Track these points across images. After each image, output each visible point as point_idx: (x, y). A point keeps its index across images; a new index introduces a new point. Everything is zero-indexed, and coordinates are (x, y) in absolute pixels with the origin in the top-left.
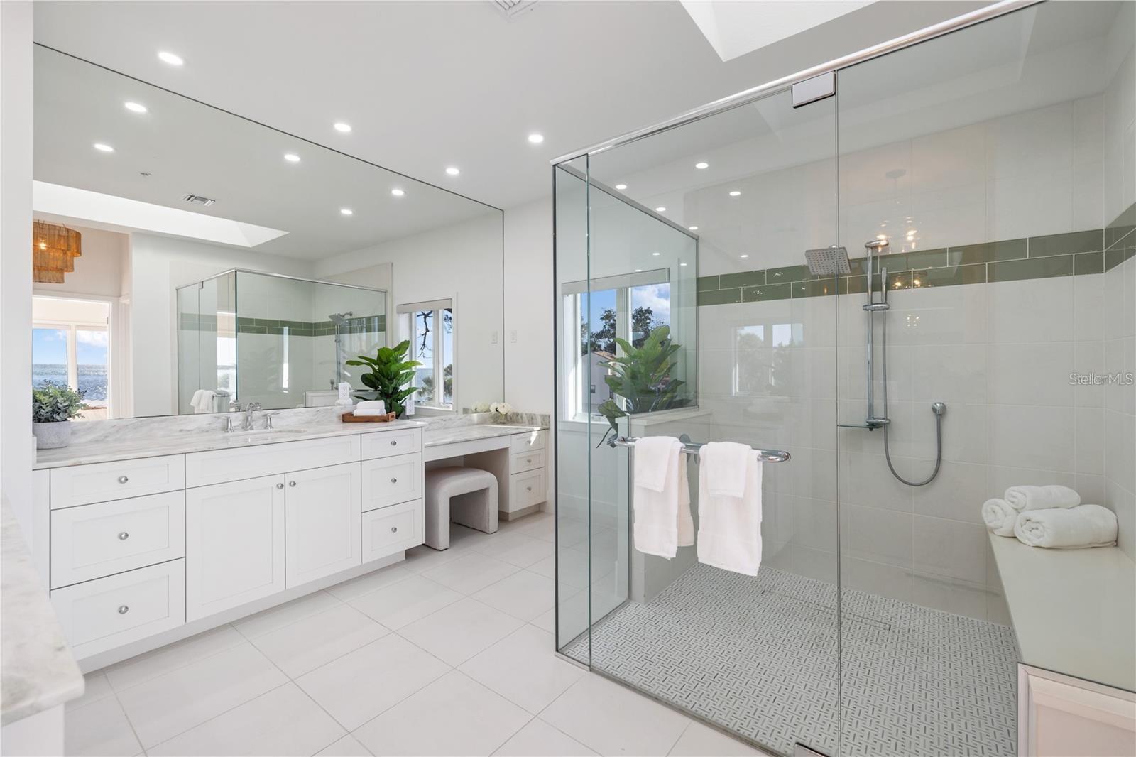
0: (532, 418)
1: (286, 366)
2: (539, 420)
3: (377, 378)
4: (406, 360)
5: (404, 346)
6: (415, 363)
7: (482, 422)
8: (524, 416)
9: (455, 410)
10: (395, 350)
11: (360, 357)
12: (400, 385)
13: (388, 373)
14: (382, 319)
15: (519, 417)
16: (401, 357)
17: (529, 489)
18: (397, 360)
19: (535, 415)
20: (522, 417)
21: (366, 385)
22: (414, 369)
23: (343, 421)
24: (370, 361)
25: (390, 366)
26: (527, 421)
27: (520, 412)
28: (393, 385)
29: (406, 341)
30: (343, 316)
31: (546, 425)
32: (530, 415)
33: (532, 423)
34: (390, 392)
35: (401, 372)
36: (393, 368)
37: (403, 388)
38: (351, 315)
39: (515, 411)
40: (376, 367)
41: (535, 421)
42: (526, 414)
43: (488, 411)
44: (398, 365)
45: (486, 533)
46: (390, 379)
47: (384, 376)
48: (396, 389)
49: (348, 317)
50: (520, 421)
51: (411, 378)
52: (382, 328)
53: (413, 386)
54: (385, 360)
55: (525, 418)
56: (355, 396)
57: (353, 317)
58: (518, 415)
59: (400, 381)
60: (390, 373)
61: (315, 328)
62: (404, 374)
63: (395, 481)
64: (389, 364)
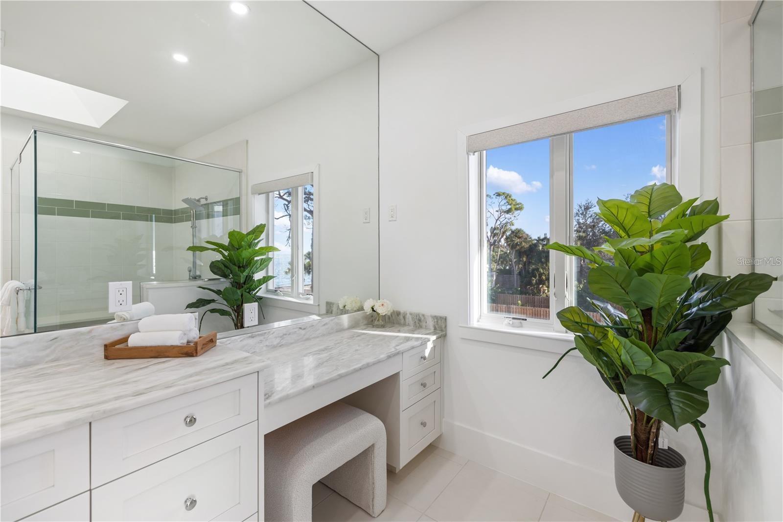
0: (420, 320)
1: (154, 252)
2: (431, 323)
3: (226, 266)
4: (262, 244)
5: (259, 230)
6: (273, 249)
7: (354, 325)
8: (408, 315)
9: (317, 304)
10: (248, 234)
11: (208, 242)
12: (253, 274)
13: (239, 260)
14: (237, 201)
15: (401, 317)
16: (256, 241)
17: (424, 424)
18: (250, 245)
19: (423, 315)
20: (404, 317)
21: (215, 273)
22: (270, 255)
23: (107, 357)
24: (219, 247)
25: (242, 251)
26: (412, 323)
27: (402, 310)
28: (245, 274)
29: (261, 224)
30: (199, 201)
31: (442, 331)
32: (418, 315)
33: (420, 327)
34: (242, 281)
35: (256, 259)
36: (245, 254)
37: (258, 276)
38: (206, 199)
39: (395, 310)
40: (226, 253)
41: (424, 324)
42: (411, 314)
43: (361, 309)
44: (250, 250)
45: (371, 516)
46: (242, 267)
47: (235, 265)
48: (249, 278)
49: (203, 202)
50: (402, 321)
51: (267, 266)
52: (237, 211)
53: (270, 274)
54: (236, 245)
55: (409, 319)
56: (200, 287)
57: (209, 201)
58: (398, 314)
59: (254, 269)
60: (241, 260)
61: (175, 215)
62: (258, 260)
63: (193, 503)
64: (240, 250)
